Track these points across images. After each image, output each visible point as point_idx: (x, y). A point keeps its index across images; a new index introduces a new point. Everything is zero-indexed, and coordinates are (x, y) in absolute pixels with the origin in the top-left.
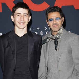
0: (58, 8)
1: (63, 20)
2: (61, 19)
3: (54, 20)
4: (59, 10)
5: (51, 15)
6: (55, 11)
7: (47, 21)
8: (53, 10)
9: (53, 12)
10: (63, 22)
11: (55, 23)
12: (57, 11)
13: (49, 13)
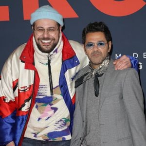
0: (103, 26)
1: (110, 46)
4: (103, 30)
6: (97, 30)
11: (96, 49)
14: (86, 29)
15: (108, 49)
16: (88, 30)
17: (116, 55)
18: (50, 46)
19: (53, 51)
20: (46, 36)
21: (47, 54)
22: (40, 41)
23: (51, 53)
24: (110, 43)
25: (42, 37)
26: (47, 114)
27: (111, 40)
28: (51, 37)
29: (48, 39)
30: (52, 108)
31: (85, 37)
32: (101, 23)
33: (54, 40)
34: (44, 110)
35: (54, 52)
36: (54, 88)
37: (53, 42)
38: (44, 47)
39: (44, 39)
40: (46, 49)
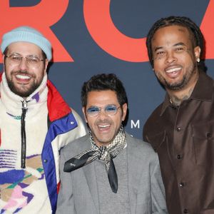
0: (115, 81)
3: (103, 110)
4: (115, 87)
6: (105, 88)
7: (83, 111)
8: (100, 84)
9: (101, 89)
10: (124, 116)
12: (112, 89)
13: (90, 90)
14: (88, 85)
15: (122, 115)
16: (91, 87)
17: (132, 121)
18: (28, 86)
19: (32, 96)
20: (23, 68)
21: (22, 99)
22: (14, 76)
23: (29, 98)
24: (125, 106)
25: (17, 70)
26: (16, 202)
27: (127, 102)
28: (30, 72)
29: (26, 73)
30: (25, 194)
31: (86, 98)
32: (111, 77)
33: (35, 77)
34: (10, 195)
35: (33, 98)
36: (29, 158)
37: (32, 80)
38: (18, 86)
39: (21, 72)
40: (22, 89)
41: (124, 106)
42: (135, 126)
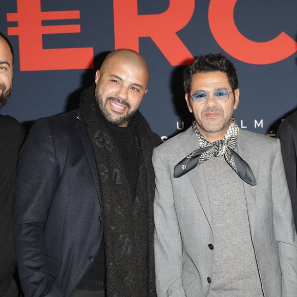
0: (224, 61)
1: (237, 98)
2: (231, 96)
3: (211, 95)
4: (225, 68)
5: (202, 82)
6: (214, 68)
8: (207, 64)
9: (208, 70)
10: (236, 104)
11: (211, 104)
12: (222, 70)
13: (194, 72)
16: (196, 68)
41: (235, 91)
42: (259, 125)
